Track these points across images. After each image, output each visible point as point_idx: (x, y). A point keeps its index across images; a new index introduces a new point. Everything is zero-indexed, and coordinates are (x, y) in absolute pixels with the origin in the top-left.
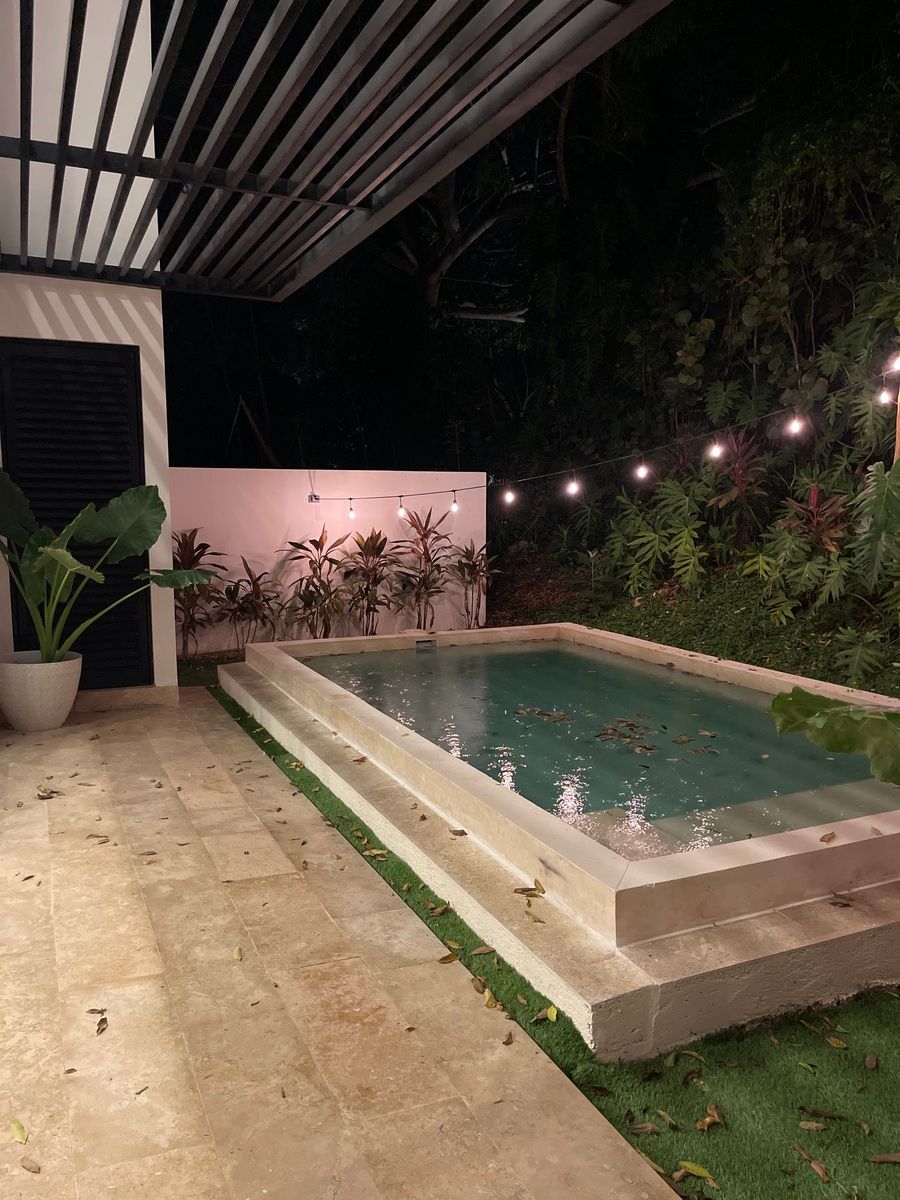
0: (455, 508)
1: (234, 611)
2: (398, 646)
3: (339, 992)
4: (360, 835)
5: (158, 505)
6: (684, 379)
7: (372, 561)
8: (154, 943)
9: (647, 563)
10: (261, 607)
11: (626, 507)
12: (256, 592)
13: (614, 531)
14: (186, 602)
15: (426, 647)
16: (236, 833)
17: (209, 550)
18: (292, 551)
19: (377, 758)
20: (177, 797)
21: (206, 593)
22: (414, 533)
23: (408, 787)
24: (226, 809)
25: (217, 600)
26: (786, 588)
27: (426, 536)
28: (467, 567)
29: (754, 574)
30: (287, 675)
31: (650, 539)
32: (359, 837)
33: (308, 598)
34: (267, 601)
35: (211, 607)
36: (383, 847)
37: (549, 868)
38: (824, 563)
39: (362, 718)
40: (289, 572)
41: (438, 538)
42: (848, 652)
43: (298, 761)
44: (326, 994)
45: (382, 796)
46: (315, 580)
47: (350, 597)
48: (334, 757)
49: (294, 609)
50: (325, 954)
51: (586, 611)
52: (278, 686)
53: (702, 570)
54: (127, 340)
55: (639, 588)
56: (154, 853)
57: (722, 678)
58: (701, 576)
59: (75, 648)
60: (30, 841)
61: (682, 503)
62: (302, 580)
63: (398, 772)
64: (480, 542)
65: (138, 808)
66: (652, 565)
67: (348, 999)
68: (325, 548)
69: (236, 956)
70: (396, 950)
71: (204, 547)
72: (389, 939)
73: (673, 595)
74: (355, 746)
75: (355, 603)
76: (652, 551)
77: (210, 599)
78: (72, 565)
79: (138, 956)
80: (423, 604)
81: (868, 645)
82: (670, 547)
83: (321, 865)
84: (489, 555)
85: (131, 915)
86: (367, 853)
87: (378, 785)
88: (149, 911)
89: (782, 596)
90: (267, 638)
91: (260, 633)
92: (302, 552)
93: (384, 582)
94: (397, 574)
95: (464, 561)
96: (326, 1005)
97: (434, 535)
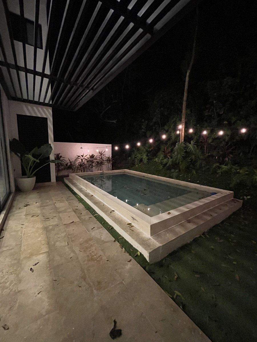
0: (107, 150)
1: (67, 168)
2: (97, 174)
3: (91, 252)
4: (92, 211)
5: (51, 147)
6: (143, 130)
7: (92, 159)
8: (47, 242)
9: (138, 159)
10: (72, 167)
12: (71, 164)
13: (133, 154)
14: (58, 166)
15: (102, 174)
16: (67, 212)
17: (62, 157)
18: (78, 157)
19: (95, 195)
20: (54, 205)
21: (62, 165)
22: (99, 154)
23: (102, 201)
24: (65, 207)
25: (64, 166)
26: (161, 163)
27: (102, 155)
28: (108, 160)
29: (156, 161)
30: (77, 179)
31: (139, 155)
32: (93, 212)
33: (81, 165)
34: (73, 166)
35: (63, 167)
36: (97, 214)
37: (134, 219)
38: (168, 159)
39: (92, 187)
40: (77, 161)
41: (104, 155)
42: (173, 174)
43: (79, 196)
44: (88, 253)
45: (96, 203)
46: (82, 162)
47: (88, 165)
48: (87, 195)
49: (78, 167)
50: (87, 241)
51: (128, 167)
52: (75, 181)
53: (147, 160)
54: (45, 117)
55: (137, 163)
56: (49, 218)
57: (153, 178)
58: (147, 161)
59: (35, 175)
60: (20, 217)
61: (144, 150)
62: (79, 162)
63: (100, 198)
64: (111, 156)
65: (46, 207)
66: (139, 160)
67: (93, 254)
68: (84, 157)
69: (67, 244)
70: (102, 239)
71: (61, 156)
72: (101, 236)
73: (143, 165)
74: (91, 193)
75: (89, 166)
76: (139, 157)
77: (62, 166)
78: (32, 159)
79: (43, 246)
80: (101, 166)
81: (176, 172)
82: (142, 157)
83: (85, 219)
84: (112, 158)
85: (42, 235)
86: (94, 215)
87: (96, 201)
88: (46, 233)
89: (160, 165)
90: (73, 173)
91: (72, 172)
92: (79, 157)
93: (94, 163)
94: (96, 161)
95: (108, 159)
96: (88, 256)
97: (103, 155)
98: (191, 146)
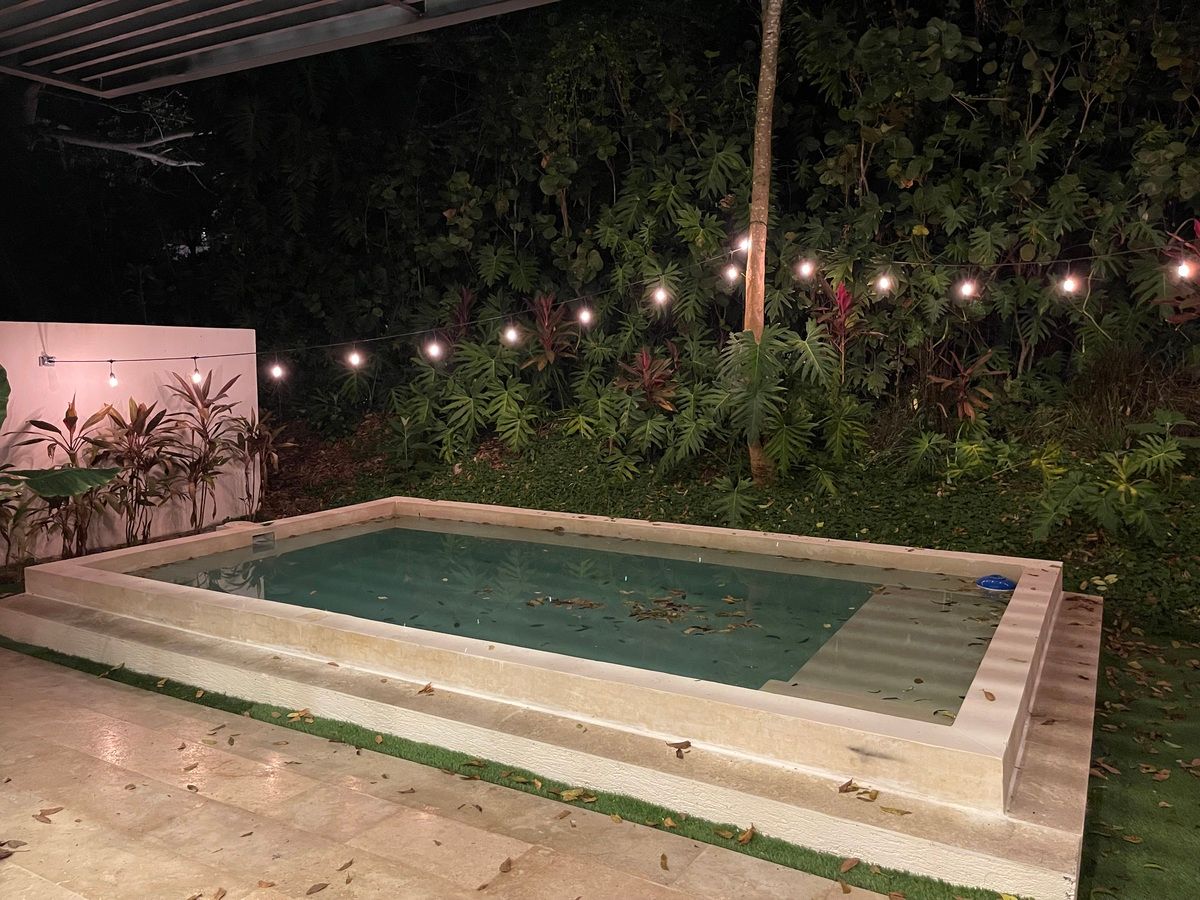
4: (523, 779)
6: (455, 240)
7: (137, 441)
9: (463, 428)
11: (426, 370)
13: (415, 394)
15: (263, 542)
26: (625, 445)
31: (464, 402)
37: (869, 755)
38: (664, 421)
42: (726, 499)
53: (532, 432)
55: (454, 453)
57: (625, 536)
58: (530, 437)
61: (487, 365)
66: (470, 429)
73: (496, 459)
76: (467, 416)
81: (742, 492)
82: (491, 410)
83: (543, 828)
86: (564, 798)
95: (247, 436)
98: (810, 348)
